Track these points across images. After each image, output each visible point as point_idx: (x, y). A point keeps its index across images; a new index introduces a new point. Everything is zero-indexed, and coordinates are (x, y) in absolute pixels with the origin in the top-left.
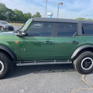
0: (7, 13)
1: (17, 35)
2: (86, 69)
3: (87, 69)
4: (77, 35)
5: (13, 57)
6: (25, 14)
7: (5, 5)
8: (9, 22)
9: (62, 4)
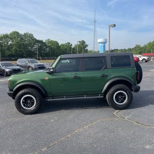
0: (36, 46)
1: (47, 73)
2: (120, 104)
3: (122, 104)
4: (106, 68)
5: (43, 92)
6: (62, 45)
7: (32, 35)
8: (39, 59)
9: (115, 25)
